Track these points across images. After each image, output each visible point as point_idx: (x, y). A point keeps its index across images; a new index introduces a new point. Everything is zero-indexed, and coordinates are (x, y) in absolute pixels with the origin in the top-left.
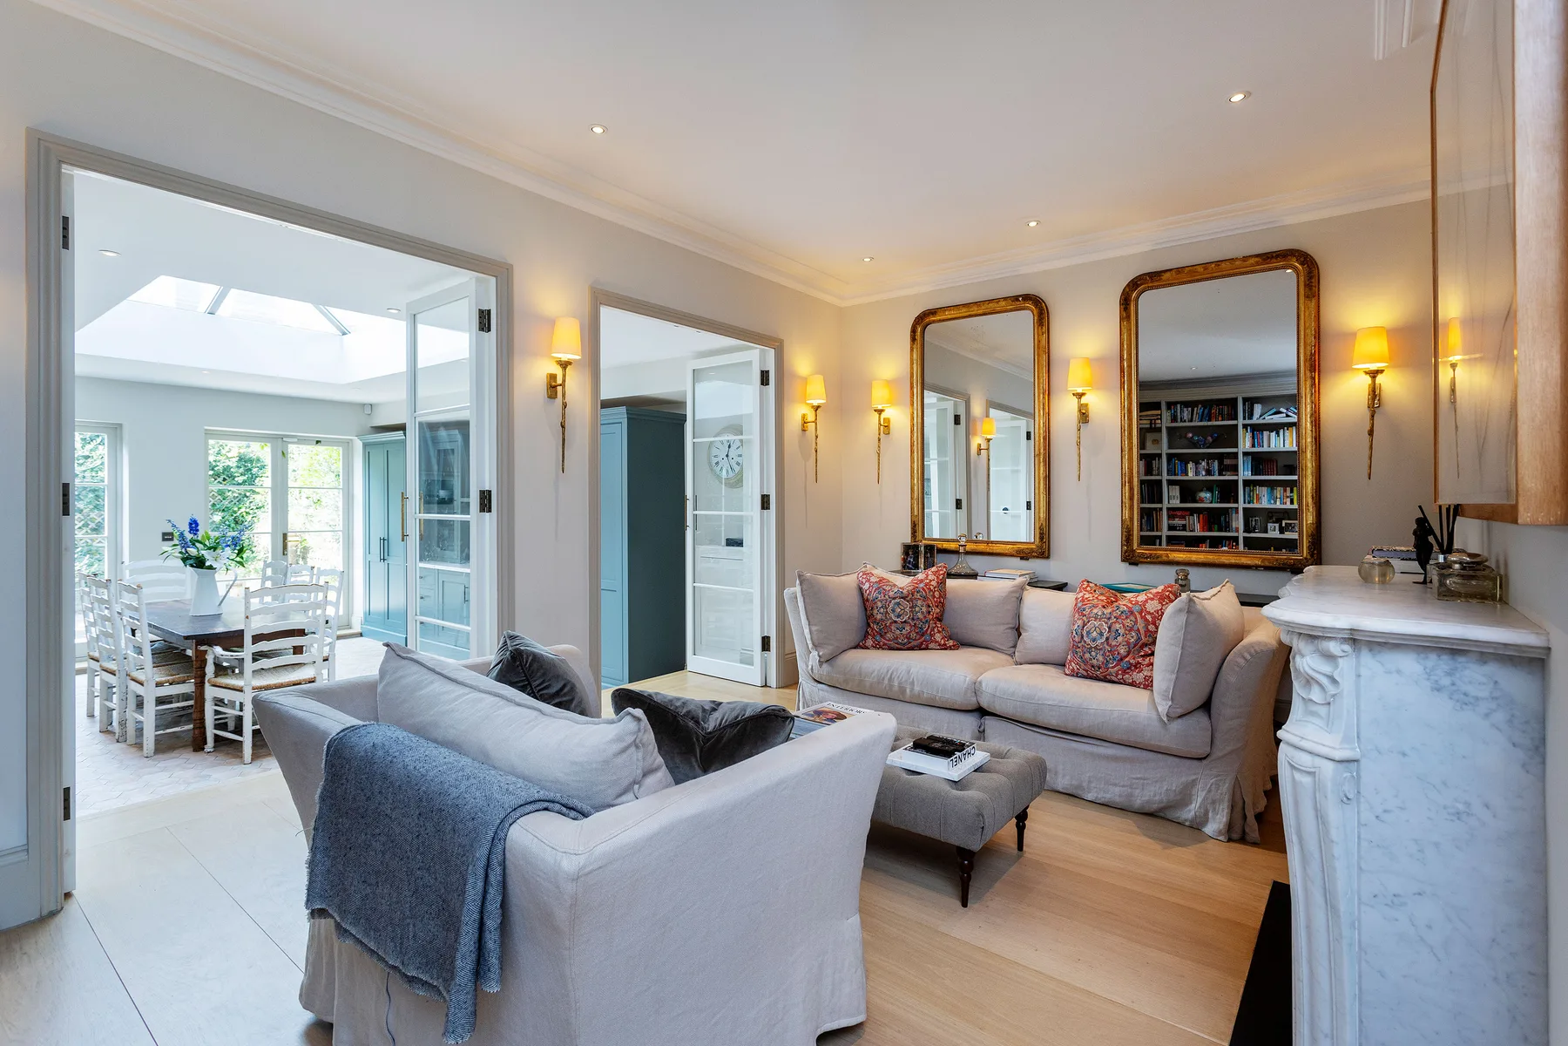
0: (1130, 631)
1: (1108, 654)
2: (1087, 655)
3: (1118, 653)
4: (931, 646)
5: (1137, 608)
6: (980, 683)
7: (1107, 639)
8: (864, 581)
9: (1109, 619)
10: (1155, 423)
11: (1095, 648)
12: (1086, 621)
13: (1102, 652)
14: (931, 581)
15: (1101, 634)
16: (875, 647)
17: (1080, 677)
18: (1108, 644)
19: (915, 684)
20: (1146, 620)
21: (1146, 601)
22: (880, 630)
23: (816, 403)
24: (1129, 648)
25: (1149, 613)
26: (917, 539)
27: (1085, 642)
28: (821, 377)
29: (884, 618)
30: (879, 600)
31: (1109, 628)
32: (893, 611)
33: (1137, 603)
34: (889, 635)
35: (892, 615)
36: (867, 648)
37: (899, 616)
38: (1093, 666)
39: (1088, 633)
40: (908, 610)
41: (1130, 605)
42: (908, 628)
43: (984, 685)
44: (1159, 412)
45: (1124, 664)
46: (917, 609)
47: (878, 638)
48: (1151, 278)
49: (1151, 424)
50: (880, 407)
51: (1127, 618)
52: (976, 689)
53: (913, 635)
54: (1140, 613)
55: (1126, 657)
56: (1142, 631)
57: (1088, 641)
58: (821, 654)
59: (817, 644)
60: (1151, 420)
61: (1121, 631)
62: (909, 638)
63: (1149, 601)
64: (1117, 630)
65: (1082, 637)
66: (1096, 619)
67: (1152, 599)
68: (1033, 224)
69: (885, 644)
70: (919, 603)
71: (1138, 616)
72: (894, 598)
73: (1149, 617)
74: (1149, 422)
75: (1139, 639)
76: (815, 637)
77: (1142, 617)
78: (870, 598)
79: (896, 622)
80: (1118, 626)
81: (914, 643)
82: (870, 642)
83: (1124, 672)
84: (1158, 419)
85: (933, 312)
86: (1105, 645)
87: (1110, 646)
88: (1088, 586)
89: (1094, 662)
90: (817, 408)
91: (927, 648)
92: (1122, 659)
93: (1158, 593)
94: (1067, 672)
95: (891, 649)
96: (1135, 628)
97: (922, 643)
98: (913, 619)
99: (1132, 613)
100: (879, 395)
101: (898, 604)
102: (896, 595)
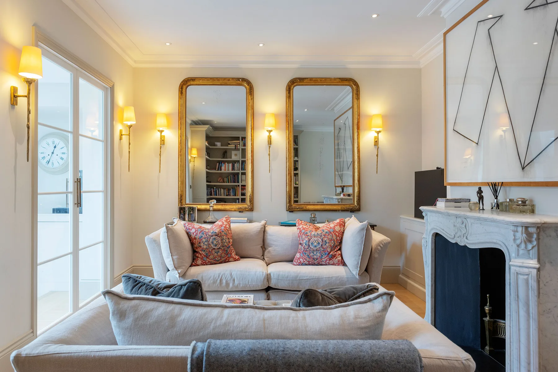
0: (331, 240)
1: (322, 252)
2: (312, 254)
3: (327, 251)
4: (231, 259)
5: (331, 230)
6: (270, 274)
7: (322, 245)
8: (191, 228)
9: (321, 236)
10: (237, 147)
11: (316, 250)
12: (310, 238)
13: (319, 252)
14: (226, 225)
15: (319, 243)
16: (203, 264)
17: (303, 265)
18: (322, 247)
19: (235, 280)
20: (336, 235)
21: (334, 227)
22: (207, 254)
23: (129, 123)
24: (331, 248)
25: (337, 232)
26: (182, 204)
27: (311, 248)
28: (132, 108)
29: (207, 247)
30: (203, 238)
31: (322, 240)
32: (212, 243)
33: (331, 228)
34: (211, 257)
35: (212, 245)
36: (198, 265)
37: (216, 245)
38: (314, 259)
39: (312, 244)
40: (220, 241)
41: (328, 229)
42: (221, 251)
43: (272, 275)
44: (239, 141)
45: (330, 256)
46: (224, 241)
47: (205, 259)
48: (300, 80)
49: (235, 147)
50: (161, 129)
51: (329, 235)
52: (268, 277)
53: (223, 255)
54: (334, 232)
55: (330, 252)
56: (335, 240)
57: (312, 247)
58: (179, 271)
59: (176, 266)
60: (236, 145)
61: (328, 241)
62: (220, 257)
63: (336, 227)
64: (326, 241)
65: (309, 246)
66: (315, 237)
67: (337, 226)
68: (261, 45)
69: (209, 262)
70: (225, 237)
71: (333, 234)
72: (212, 236)
73: (337, 233)
74: (234, 146)
75: (335, 244)
76: (176, 262)
77: (335, 234)
78: (197, 237)
79: (214, 249)
80: (325, 239)
81: (223, 259)
82: (199, 262)
83: (330, 260)
84: (238, 145)
85: (193, 79)
86: (321, 248)
87: (323, 248)
88: (302, 222)
89: (315, 257)
90: (130, 127)
91: (229, 261)
92: (329, 254)
93: (338, 223)
94: (296, 264)
95: (212, 264)
96: (333, 239)
97: (226, 259)
98: (223, 246)
99: (330, 232)
100: (161, 121)
101: (215, 239)
102: (213, 235)
